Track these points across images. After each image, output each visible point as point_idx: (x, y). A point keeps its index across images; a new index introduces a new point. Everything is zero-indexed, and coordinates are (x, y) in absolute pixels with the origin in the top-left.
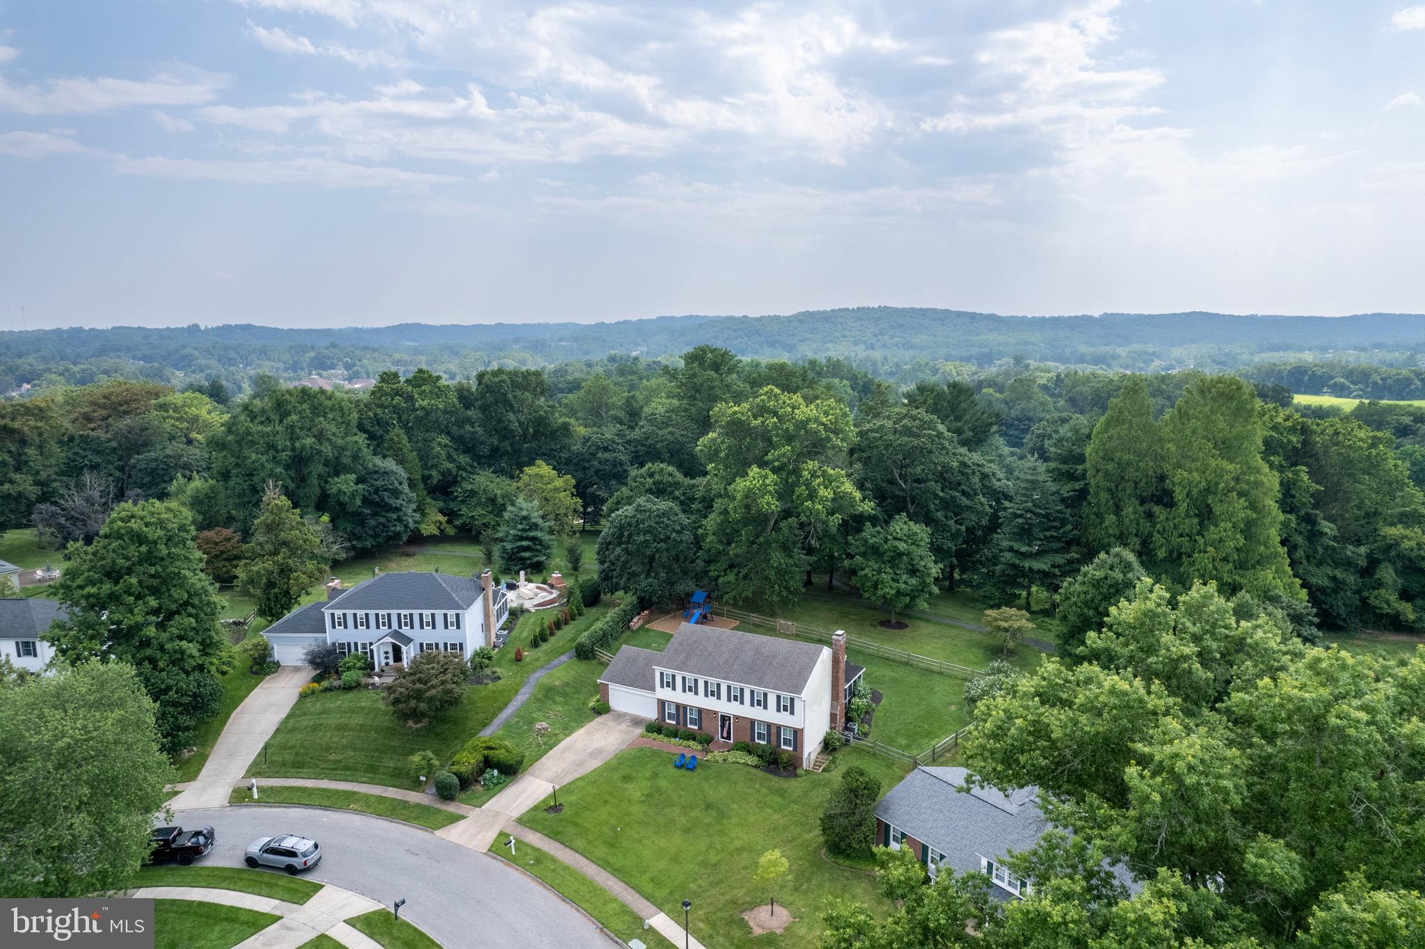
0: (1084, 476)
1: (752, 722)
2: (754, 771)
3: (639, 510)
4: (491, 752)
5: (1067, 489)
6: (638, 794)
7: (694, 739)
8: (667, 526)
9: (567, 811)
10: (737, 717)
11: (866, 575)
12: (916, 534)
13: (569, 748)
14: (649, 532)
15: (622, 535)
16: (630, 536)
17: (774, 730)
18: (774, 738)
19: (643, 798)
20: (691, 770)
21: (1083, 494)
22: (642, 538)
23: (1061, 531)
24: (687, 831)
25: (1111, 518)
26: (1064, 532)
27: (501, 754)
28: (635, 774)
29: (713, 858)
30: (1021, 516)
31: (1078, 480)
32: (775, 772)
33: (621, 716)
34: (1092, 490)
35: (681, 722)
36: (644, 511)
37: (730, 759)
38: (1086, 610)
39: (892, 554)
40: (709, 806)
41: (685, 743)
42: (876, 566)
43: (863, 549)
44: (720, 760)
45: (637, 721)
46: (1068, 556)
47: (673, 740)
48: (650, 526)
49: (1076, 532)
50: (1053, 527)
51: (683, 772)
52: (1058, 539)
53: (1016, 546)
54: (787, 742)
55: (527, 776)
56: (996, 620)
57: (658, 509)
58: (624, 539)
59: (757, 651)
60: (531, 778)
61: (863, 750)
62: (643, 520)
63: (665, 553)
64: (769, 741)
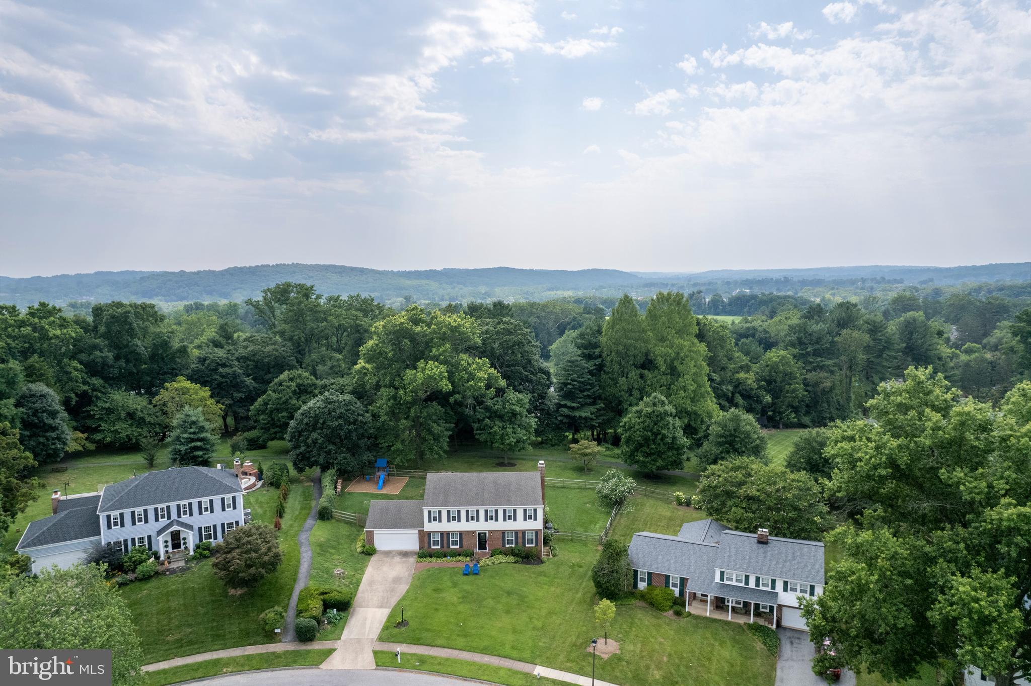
0: (600, 356)
1: (503, 532)
2: (515, 565)
3: (327, 401)
4: (326, 596)
5: (590, 365)
6: (455, 599)
7: (460, 555)
8: (354, 412)
9: (413, 624)
10: (491, 532)
11: (495, 432)
12: (521, 400)
13: (371, 583)
14: (340, 417)
15: (317, 422)
16: (324, 423)
17: (520, 535)
18: (520, 541)
19: (461, 600)
20: (477, 574)
21: (600, 368)
22: (335, 424)
23: (592, 391)
24: (508, 612)
25: (622, 381)
26: (594, 392)
27: (334, 596)
28: (440, 587)
29: (539, 624)
30: (570, 384)
31: (595, 358)
32: (528, 563)
33: (388, 553)
34: (608, 364)
35: (445, 545)
36: (332, 402)
37: (496, 562)
38: (645, 432)
39: (510, 415)
40: (509, 593)
41: (455, 559)
42: (501, 425)
43: (488, 414)
44: (490, 563)
45: (405, 554)
46: (598, 407)
47: (445, 559)
48: (341, 413)
49: (601, 391)
50: (586, 389)
51: (471, 578)
52: (589, 396)
53: (569, 403)
54: (531, 541)
55: (357, 609)
56: (579, 449)
57: (344, 400)
58: (319, 425)
59: (495, 483)
60: (362, 609)
61: (564, 539)
62: (334, 409)
63: (355, 433)
64: (517, 543)
